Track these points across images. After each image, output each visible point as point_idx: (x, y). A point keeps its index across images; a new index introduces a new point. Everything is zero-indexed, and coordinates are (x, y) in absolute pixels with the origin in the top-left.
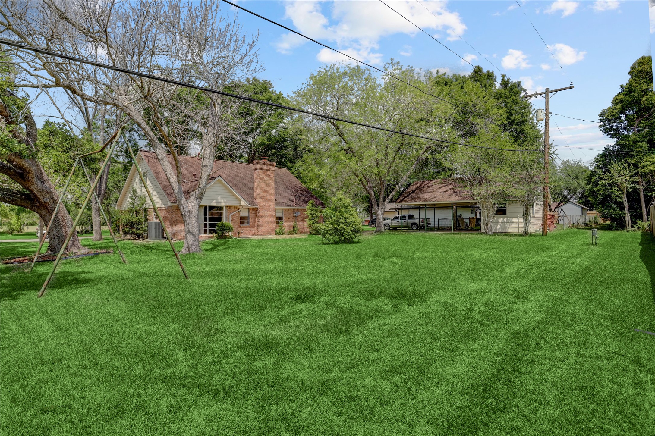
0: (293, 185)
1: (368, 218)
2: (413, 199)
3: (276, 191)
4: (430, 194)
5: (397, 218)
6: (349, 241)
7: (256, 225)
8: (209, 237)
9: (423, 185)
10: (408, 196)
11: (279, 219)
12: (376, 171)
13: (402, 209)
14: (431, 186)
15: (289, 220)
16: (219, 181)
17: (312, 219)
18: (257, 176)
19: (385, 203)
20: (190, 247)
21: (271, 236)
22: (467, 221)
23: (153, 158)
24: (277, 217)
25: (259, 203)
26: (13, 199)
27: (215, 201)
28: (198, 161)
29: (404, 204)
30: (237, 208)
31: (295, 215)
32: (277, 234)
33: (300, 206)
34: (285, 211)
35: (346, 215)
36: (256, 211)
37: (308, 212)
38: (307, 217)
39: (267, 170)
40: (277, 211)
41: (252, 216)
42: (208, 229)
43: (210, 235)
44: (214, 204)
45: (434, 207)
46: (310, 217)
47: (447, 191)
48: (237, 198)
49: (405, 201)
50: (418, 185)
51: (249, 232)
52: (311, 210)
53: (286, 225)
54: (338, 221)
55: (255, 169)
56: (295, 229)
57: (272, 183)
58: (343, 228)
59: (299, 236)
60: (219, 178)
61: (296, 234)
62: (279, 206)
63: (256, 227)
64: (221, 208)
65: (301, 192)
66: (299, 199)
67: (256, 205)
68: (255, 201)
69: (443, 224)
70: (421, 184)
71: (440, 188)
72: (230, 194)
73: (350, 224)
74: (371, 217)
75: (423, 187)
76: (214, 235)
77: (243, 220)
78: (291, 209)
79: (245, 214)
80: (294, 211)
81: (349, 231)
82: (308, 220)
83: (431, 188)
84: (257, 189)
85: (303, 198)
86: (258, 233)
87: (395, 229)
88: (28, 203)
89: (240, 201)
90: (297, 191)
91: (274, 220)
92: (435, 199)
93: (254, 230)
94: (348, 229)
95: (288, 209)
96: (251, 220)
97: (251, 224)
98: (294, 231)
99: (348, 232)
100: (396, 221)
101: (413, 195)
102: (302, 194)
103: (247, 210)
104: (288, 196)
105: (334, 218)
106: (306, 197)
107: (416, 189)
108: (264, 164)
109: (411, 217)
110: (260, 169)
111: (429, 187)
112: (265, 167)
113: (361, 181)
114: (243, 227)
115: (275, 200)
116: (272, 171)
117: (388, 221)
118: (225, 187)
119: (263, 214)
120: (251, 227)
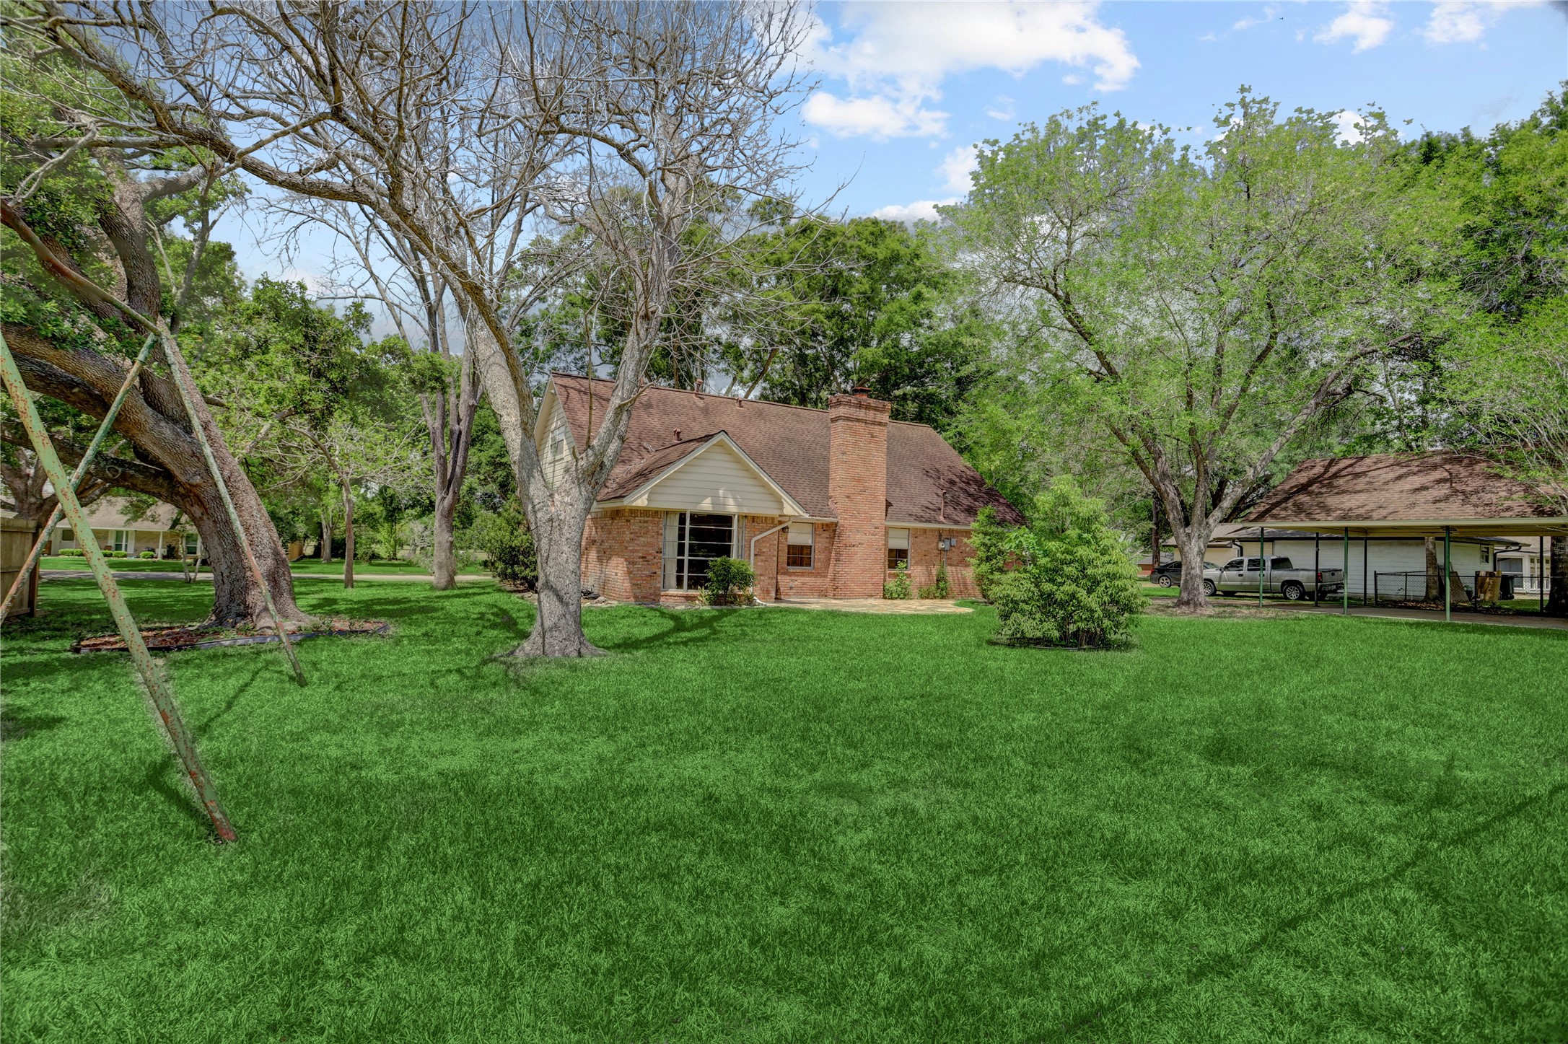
0: (942, 467)
1: (1149, 560)
2: (1299, 510)
3: (893, 479)
4: (1363, 496)
5: (1236, 565)
6: (1097, 641)
7: (831, 570)
8: (688, 598)
9: (1333, 470)
10: (1286, 500)
11: (897, 556)
12: (1185, 421)
13: (1263, 539)
14: (1364, 474)
15: (925, 560)
16: (721, 444)
17: (988, 559)
18: (840, 437)
19: (1211, 521)
20: (548, 635)
21: (871, 601)
22: (1470, 584)
23: (580, 391)
24: (891, 551)
25: (841, 508)
26: (123, 473)
27: (708, 500)
28: (696, 399)
29: (1271, 525)
30: (769, 521)
31: (941, 545)
32: (887, 595)
33: (957, 522)
34: (914, 534)
35: (1082, 551)
36: (831, 530)
37: (976, 540)
38: (973, 554)
39: (866, 422)
40: (891, 533)
41: (820, 545)
42: (685, 574)
43: (692, 592)
44: (706, 506)
45: (1365, 537)
46: (981, 554)
47: (1424, 488)
48: (772, 493)
49: (1275, 517)
50: (1318, 470)
51: (811, 589)
52: (986, 534)
53: (917, 573)
54: (1055, 571)
55: (833, 420)
56: (942, 585)
57: (880, 458)
58: (1073, 596)
59: (947, 607)
60: (722, 436)
61: (943, 597)
62: (898, 520)
63: (830, 576)
64: (727, 520)
65: (963, 485)
66: (956, 503)
67: (832, 515)
68: (832, 506)
69: (1391, 588)
70: (1327, 468)
71: (1399, 478)
72: (753, 482)
73: (1096, 582)
74: (1156, 557)
75: (1335, 476)
76: (701, 593)
77: (799, 557)
78: (932, 530)
79: (799, 537)
80: (940, 535)
81: (1094, 606)
82: (974, 561)
83: (1362, 480)
84: (838, 473)
85: (967, 502)
86: (836, 592)
87: (1229, 594)
88: (161, 486)
89: (779, 501)
90: (952, 482)
91: (882, 557)
92: (1384, 512)
93: (826, 582)
94: (1092, 601)
95: (925, 531)
96: (817, 556)
97: (818, 565)
98: (940, 589)
99: (1092, 611)
100: (1233, 573)
101: (1303, 498)
102: (966, 492)
103: (809, 528)
104: (929, 494)
105: (1043, 561)
106: (976, 500)
107: (1311, 482)
108: (860, 406)
109: (1280, 563)
110: (848, 419)
111: (1357, 475)
112: (862, 414)
113: (1135, 453)
114: (794, 574)
115: (889, 505)
116: (880, 424)
117: (1211, 573)
118: (739, 461)
119: (852, 541)
120: (817, 575)
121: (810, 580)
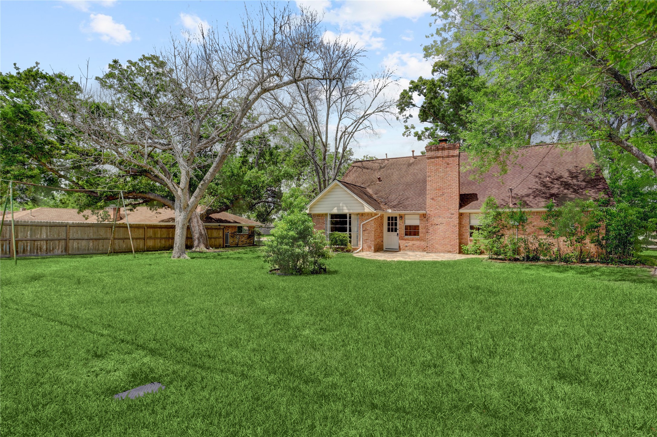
16: (337, 185)
18: (427, 168)
24: (471, 226)
30: (370, 215)
31: (511, 222)
33: (528, 206)
40: (472, 216)
41: (422, 225)
48: (360, 203)
51: (418, 247)
57: (454, 175)
64: (346, 216)
77: (410, 231)
89: (363, 206)
91: (457, 230)
96: (422, 230)
97: (422, 235)
110: (431, 158)
112: (439, 153)
116: (453, 156)
119: (436, 222)
120: (421, 240)
121: (417, 243)
